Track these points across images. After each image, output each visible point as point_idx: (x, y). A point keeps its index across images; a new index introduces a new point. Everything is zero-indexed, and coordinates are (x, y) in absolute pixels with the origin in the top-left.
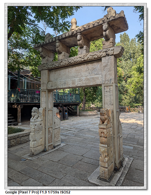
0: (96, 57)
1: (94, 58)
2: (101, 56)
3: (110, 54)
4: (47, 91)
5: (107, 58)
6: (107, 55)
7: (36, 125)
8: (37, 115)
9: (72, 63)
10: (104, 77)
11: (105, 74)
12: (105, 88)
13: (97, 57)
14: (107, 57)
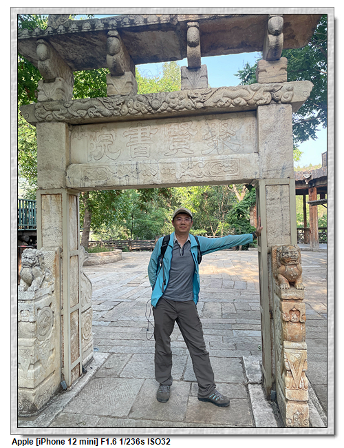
0: (243, 102)
1: (237, 105)
2: (258, 103)
3: (283, 99)
4: (64, 193)
5: (274, 108)
6: (273, 102)
7: (38, 309)
8: (41, 276)
9: (162, 111)
10: (265, 160)
11: (267, 151)
12: (268, 190)
13: (245, 102)
14: (275, 106)
